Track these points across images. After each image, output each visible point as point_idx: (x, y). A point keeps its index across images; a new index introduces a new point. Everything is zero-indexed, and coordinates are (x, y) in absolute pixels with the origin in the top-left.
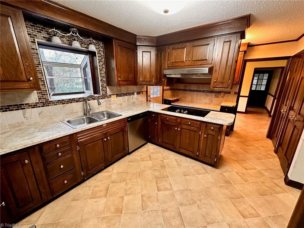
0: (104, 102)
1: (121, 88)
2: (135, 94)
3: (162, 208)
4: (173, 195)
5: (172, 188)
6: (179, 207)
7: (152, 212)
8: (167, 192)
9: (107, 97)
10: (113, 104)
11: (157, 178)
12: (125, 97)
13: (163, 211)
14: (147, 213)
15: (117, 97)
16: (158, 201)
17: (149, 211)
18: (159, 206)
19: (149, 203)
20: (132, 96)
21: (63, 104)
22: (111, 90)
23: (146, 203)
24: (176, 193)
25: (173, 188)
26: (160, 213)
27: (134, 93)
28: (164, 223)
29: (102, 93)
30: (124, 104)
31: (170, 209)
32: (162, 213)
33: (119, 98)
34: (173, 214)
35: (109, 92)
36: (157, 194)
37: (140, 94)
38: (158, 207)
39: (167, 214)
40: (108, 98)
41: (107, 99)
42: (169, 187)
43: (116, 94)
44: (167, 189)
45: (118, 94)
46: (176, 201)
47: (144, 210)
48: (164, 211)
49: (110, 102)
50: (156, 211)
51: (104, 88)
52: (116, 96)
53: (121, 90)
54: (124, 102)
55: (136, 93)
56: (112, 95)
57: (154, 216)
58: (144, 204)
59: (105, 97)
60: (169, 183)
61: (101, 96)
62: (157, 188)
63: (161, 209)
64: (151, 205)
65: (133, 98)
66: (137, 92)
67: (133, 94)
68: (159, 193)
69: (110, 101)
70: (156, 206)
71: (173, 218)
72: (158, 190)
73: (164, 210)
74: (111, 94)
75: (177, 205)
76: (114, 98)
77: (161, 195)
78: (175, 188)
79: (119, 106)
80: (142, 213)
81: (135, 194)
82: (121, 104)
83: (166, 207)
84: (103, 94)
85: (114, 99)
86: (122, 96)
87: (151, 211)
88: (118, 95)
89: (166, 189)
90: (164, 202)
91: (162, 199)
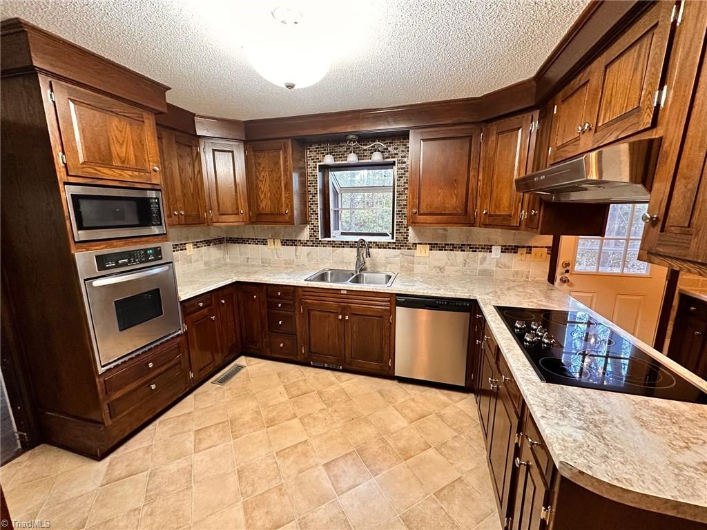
0: (399, 256)
1: (446, 230)
2: (496, 250)
3: (287, 484)
4: (323, 499)
5: (343, 493)
6: (294, 520)
7: (275, 468)
8: (327, 485)
9: (406, 246)
10: (419, 264)
11: (361, 451)
12: (455, 254)
13: (280, 487)
14: (270, 461)
15: (431, 250)
16: (300, 472)
17: (276, 463)
18: (289, 476)
19: (292, 458)
20: (480, 255)
21: (333, 247)
22: (418, 233)
23: (290, 452)
24: (331, 505)
25: (345, 494)
26: (274, 483)
27: (491, 246)
28: (257, 496)
29: (396, 238)
30: (450, 270)
31: (286, 499)
32: (277, 486)
33: (437, 253)
34: (277, 509)
35: (412, 236)
36: (317, 465)
37: (515, 253)
38: (286, 476)
39: (275, 497)
40: (408, 249)
41: (405, 251)
42: (344, 486)
43: (429, 244)
44: (335, 483)
45: (437, 244)
46: (309, 511)
47: (277, 455)
48: (280, 489)
49: (411, 257)
50: (278, 475)
51: (402, 227)
52: (428, 247)
53: (445, 236)
54: (452, 265)
55: (500, 248)
56: (419, 244)
57: (268, 473)
59: (403, 246)
60: (355, 481)
61: (394, 243)
62: (333, 460)
63: (283, 484)
65: (484, 259)
66: (502, 246)
67: (489, 249)
68: (320, 467)
69: (414, 256)
71: (267, 512)
72: (326, 465)
73: (283, 489)
74: (417, 242)
75: (300, 515)
76: (422, 252)
77: (317, 473)
78: (345, 501)
79: (434, 272)
80: (271, 454)
81: (305, 430)
82: (441, 269)
83: (289, 491)
84: (399, 240)
85: (423, 254)
86: (445, 250)
88: (433, 246)
89: (335, 480)
90: (301, 483)
91: (307, 478)
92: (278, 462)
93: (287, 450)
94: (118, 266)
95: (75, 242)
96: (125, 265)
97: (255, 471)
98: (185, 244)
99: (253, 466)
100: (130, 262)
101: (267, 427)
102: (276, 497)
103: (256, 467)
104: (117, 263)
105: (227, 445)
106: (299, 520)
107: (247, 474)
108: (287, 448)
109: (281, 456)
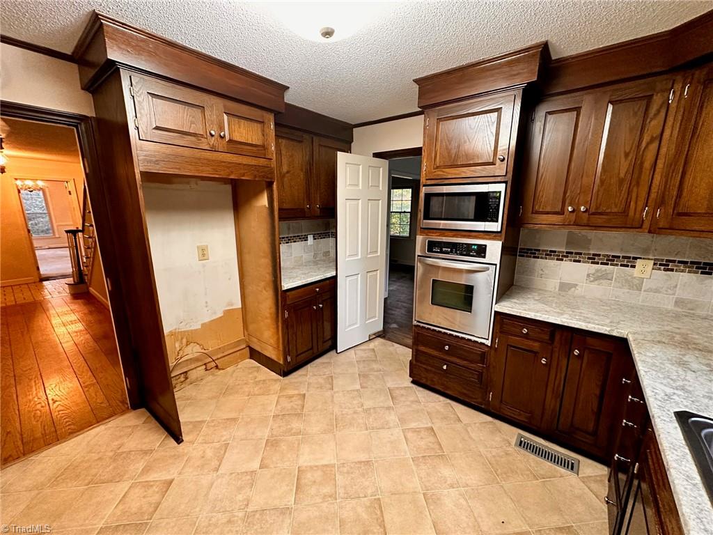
3: (333, 504)
6: (294, 504)
7: (359, 494)
13: (334, 496)
14: (369, 492)
17: (365, 497)
18: (341, 508)
19: (365, 516)
23: (375, 516)
26: (341, 491)
28: (335, 475)
31: (318, 500)
32: (336, 493)
34: (313, 491)
38: (343, 504)
39: (327, 490)
47: (375, 499)
48: (330, 496)
50: (348, 497)
58: (377, 514)
63: (336, 500)
64: (360, 510)
70: (348, 509)
71: (315, 482)
73: (329, 499)
75: (295, 510)
80: (379, 492)
83: (325, 504)
87: (359, 497)
91: (330, 528)
92: (366, 499)
93: (379, 513)
94: (441, 252)
95: (421, 228)
96: (446, 253)
97: (363, 475)
98: (635, 258)
99: (370, 474)
100: (451, 252)
101: (424, 494)
102: (325, 491)
103: (366, 477)
104: (441, 250)
105: (405, 452)
106: (292, 508)
107: (363, 468)
108: (382, 511)
109: (371, 503)
